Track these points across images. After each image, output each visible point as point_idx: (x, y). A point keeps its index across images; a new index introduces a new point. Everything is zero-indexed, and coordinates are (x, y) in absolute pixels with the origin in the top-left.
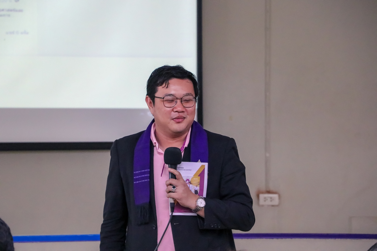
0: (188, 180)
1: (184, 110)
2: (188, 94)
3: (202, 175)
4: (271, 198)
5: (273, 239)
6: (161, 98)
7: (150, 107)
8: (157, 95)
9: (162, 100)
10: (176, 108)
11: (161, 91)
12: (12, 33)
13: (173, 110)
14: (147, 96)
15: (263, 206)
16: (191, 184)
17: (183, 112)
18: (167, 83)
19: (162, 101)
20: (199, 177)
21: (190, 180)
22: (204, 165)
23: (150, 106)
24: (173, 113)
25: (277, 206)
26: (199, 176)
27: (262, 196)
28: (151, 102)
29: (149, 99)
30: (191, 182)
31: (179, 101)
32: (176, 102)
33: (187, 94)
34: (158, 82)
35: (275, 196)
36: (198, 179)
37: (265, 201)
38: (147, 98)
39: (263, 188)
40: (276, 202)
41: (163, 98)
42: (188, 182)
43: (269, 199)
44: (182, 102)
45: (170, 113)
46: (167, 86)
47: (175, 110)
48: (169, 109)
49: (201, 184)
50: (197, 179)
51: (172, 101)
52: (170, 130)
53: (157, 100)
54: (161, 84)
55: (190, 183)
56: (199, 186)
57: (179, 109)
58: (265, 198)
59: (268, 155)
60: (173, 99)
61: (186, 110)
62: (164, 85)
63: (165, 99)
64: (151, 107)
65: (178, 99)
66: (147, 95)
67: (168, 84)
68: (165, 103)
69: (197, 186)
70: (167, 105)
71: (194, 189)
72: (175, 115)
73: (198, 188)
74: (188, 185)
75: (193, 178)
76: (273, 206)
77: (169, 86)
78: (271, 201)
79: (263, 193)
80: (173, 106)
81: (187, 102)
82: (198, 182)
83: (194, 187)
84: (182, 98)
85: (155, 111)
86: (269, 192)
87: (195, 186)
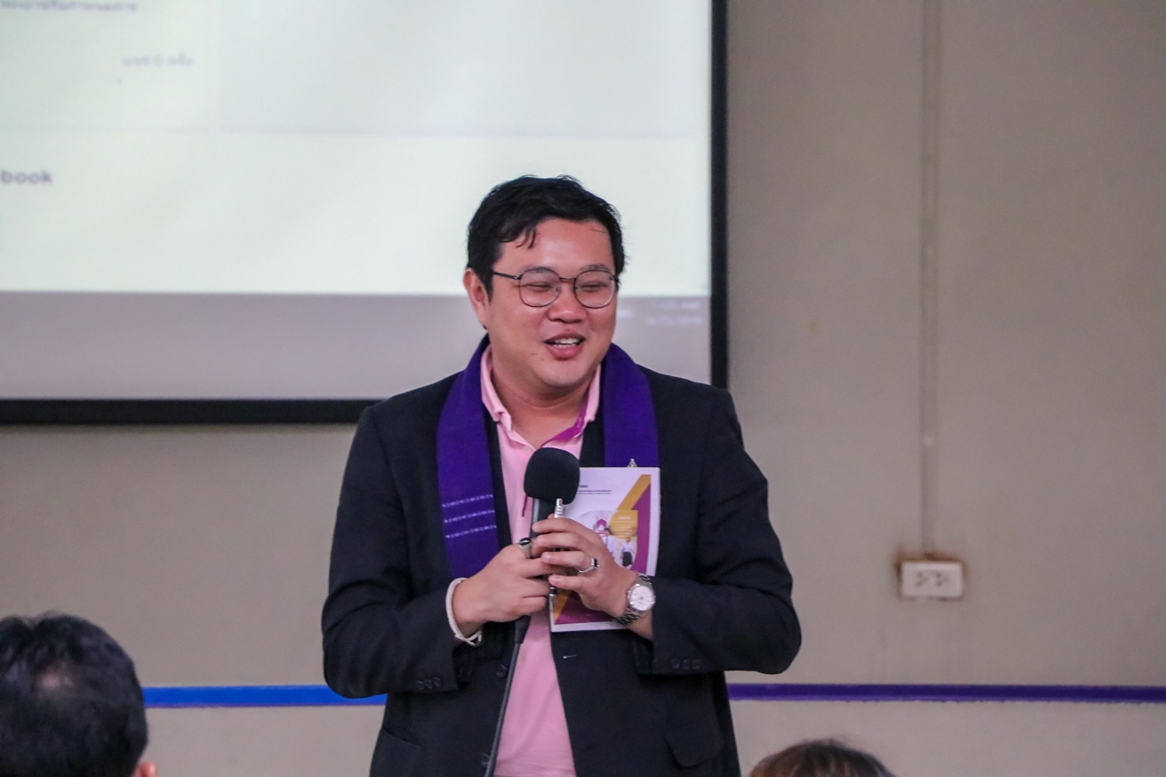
0: (601, 522)
1: (581, 315)
2: (595, 268)
3: (642, 506)
4: (939, 575)
5: (943, 701)
6: (512, 277)
7: (476, 302)
8: (499, 267)
9: (516, 282)
10: (556, 308)
11: (512, 257)
12: (142, 61)
13: (547, 314)
14: (470, 270)
15: (913, 599)
16: (611, 534)
17: (577, 321)
18: (531, 233)
19: (515, 286)
20: (636, 512)
21: (608, 521)
22: (648, 477)
23: (478, 300)
24: (547, 323)
25: (959, 599)
26: (634, 509)
27: (910, 569)
28: (479, 289)
29: (474, 277)
30: (613, 529)
31: (566, 288)
32: (557, 290)
33: (591, 266)
34: (504, 229)
35: (952, 569)
36: (631, 520)
37: (920, 584)
38: (467, 275)
39: (915, 545)
40: (955, 587)
41: (519, 278)
42: (601, 528)
43: (933, 580)
44: (578, 291)
45: (538, 322)
46: (530, 241)
47: (554, 315)
48: (534, 311)
49: (642, 534)
50: (628, 518)
51: (546, 287)
52: (537, 376)
53: (498, 282)
54: (514, 235)
55: (609, 531)
56: (635, 538)
57: (566, 312)
58: (920, 575)
59: (928, 441)
60: (549, 282)
61: (588, 314)
62: (522, 238)
63: (524, 281)
64: (479, 304)
65: (566, 282)
66: (469, 266)
67: (534, 237)
68: (524, 291)
69: (628, 540)
70: (531, 298)
71: (621, 548)
72: (553, 329)
73: (632, 547)
74: (604, 539)
75: (616, 515)
76: (944, 599)
77: (536, 241)
78: (939, 584)
79: (913, 559)
80: (546, 303)
81: (591, 291)
82: (633, 528)
83: (620, 544)
84: (575, 279)
85: (492, 316)
86: (931, 557)
87: (624, 540)
